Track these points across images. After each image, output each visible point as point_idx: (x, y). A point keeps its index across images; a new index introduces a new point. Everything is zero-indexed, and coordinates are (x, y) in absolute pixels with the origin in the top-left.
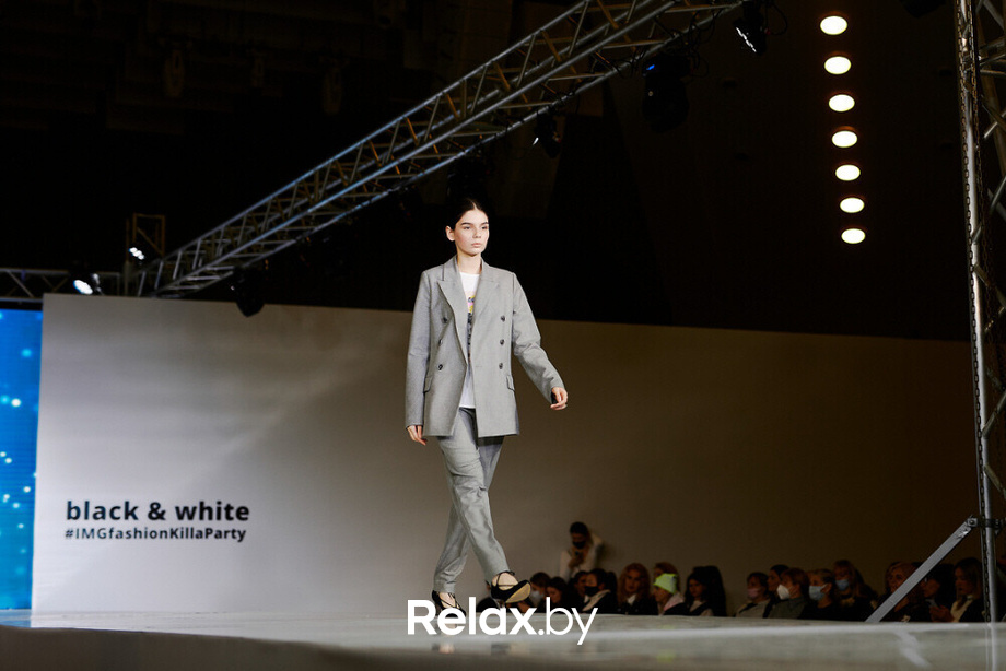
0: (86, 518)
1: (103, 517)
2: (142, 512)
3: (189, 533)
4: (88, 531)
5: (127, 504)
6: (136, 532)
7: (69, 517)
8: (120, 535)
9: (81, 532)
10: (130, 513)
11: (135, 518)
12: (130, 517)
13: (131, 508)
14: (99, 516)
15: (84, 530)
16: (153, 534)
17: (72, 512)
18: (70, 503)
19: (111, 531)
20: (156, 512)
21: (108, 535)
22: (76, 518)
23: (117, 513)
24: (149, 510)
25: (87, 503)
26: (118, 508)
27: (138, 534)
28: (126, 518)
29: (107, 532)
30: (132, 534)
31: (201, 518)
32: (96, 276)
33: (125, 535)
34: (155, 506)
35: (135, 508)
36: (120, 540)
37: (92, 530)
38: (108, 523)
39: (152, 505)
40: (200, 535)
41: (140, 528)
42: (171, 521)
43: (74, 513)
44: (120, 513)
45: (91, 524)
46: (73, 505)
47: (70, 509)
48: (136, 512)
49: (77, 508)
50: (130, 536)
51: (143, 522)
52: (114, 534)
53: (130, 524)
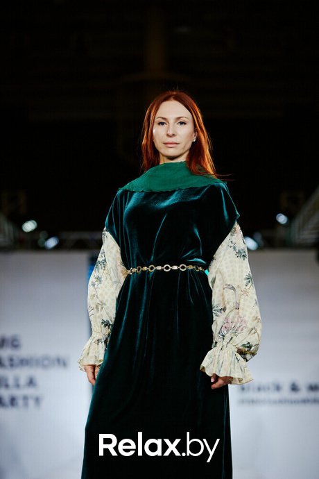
2: (286, 388)
10: (278, 388)
20: (294, 388)
42: (304, 393)
51: (286, 393)
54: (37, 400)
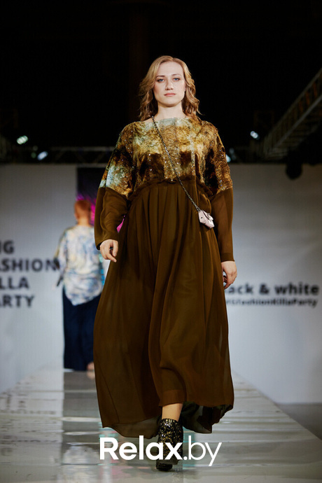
2: (256, 289)
3: (283, 302)
5: (247, 285)
8: (243, 303)
10: (249, 290)
11: (252, 293)
12: (249, 293)
13: (249, 287)
16: (263, 303)
20: (264, 290)
24: (260, 288)
26: (243, 287)
27: (255, 303)
28: (247, 293)
29: (237, 301)
31: (290, 292)
32: (232, 151)
35: (252, 287)
36: (243, 306)
38: (237, 296)
39: (262, 286)
40: (290, 303)
41: (256, 299)
42: (273, 295)
44: (243, 290)
48: (253, 290)
51: (256, 295)
53: (247, 297)
54: (29, 300)
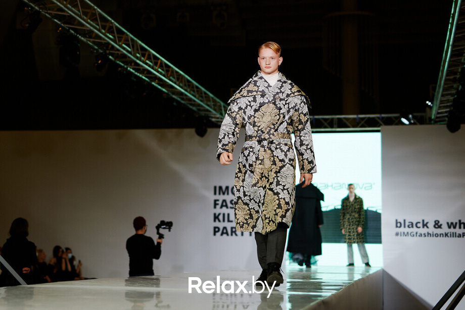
0: (405, 227)
1: (412, 227)
3: (454, 235)
4: (406, 233)
5: (423, 221)
6: (428, 234)
7: (397, 227)
8: (421, 235)
9: (402, 233)
10: (425, 225)
11: (428, 227)
12: (425, 227)
13: (425, 223)
14: (410, 226)
15: (404, 233)
16: (437, 235)
17: (398, 224)
18: (397, 220)
19: (416, 233)
21: (415, 235)
22: (400, 227)
23: (419, 225)
24: (434, 224)
25: (405, 221)
26: (419, 223)
27: (429, 235)
28: (423, 227)
29: (415, 234)
30: (427, 235)
31: (460, 228)
32: (410, 116)
33: (423, 235)
34: (437, 222)
35: (427, 223)
36: (420, 238)
37: (408, 233)
38: (415, 230)
39: (435, 221)
40: (460, 236)
41: (430, 232)
43: (399, 225)
44: (420, 225)
45: (407, 230)
46: (398, 221)
47: (397, 223)
48: (428, 225)
49: (400, 223)
50: (425, 236)
51: (431, 229)
52: (418, 235)
53: (425, 230)
